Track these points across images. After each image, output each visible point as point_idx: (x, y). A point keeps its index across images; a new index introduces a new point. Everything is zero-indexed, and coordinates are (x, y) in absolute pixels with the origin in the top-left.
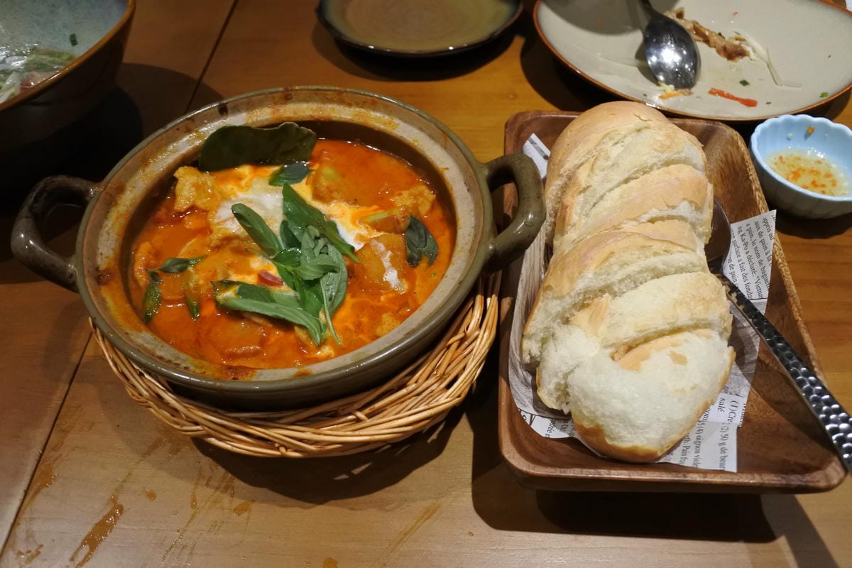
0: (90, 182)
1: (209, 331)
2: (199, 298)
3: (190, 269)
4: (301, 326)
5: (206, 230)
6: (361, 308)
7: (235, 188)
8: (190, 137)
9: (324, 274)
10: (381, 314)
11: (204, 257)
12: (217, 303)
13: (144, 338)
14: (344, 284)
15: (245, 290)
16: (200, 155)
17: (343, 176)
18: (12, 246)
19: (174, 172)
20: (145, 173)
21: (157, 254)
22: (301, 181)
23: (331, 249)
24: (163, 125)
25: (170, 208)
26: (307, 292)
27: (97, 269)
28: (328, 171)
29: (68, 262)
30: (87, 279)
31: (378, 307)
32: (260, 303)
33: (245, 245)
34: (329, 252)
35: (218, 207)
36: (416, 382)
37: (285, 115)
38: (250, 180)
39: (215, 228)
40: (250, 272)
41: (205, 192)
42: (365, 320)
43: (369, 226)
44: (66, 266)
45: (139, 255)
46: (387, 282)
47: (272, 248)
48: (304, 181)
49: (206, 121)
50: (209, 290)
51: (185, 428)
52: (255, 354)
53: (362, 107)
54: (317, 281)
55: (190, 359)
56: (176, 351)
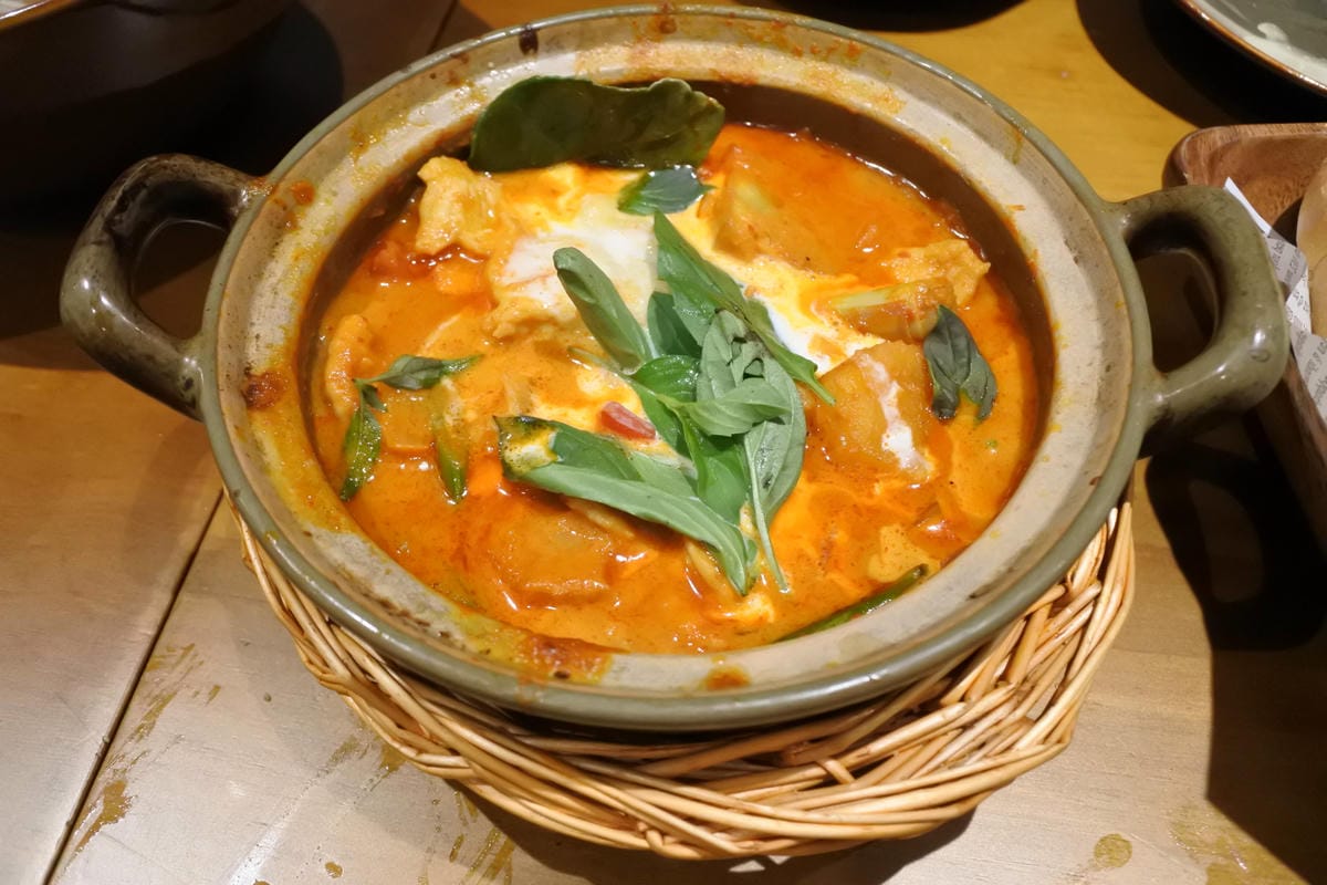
0: (242, 176)
1: (488, 531)
2: (468, 454)
3: (447, 382)
4: (703, 545)
5: (482, 299)
6: (831, 506)
7: (545, 213)
8: (457, 95)
9: (755, 425)
10: (877, 528)
11: (476, 359)
12: (507, 470)
13: (346, 548)
14: (798, 451)
15: (571, 446)
16: (474, 136)
17: (779, 204)
18: (62, 310)
19: (419, 170)
20: (359, 164)
21: (376, 344)
22: (686, 207)
23: (771, 366)
24: (402, 64)
25: (405, 246)
26: (712, 462)
27: (247, 371)
28: (746, 192)
29: (183, 352)
30: (223, 395)
31: (869, 510)
32: (611, 481)
33: (566, 340)
34: (765, 374)
35: (510, 249)
36: (962, 699)
37: (658, 66)
38: (578, 197)
39: (505, 298)
40: (579, 402)
41: (480, 215)
42: (840, 536)
43: (840, 321)
44: (179, 364)
45: (337, 343)
46: (891, 454)
47: (631, 351)
48: (693, 208)
49: (491, 65)
50: (489, 435)
51: (425, 758)
52: (595, 599)
53: (825, 59)
54: (737, 439)
55: (454, 610)
56: (421, 588)
